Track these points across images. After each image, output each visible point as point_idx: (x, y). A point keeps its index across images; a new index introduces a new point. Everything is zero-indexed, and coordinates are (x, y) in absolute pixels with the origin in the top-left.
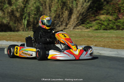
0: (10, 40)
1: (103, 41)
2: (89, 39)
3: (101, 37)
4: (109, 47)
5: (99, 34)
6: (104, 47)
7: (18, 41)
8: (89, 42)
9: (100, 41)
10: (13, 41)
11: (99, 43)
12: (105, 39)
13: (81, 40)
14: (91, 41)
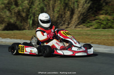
0: (14, 38)
1: (100, 38)
2: (86, 37)
3: (98, 35)
4: (104, 44)
5: (97, 33)
6: (99, 44)
7: (20, 39)
8: (86, 39)
9: (96, 39)
10: (17, 38)
11: (96, 41)
12: (101, 37)
13: (79, 38)
14: (89, 39)
